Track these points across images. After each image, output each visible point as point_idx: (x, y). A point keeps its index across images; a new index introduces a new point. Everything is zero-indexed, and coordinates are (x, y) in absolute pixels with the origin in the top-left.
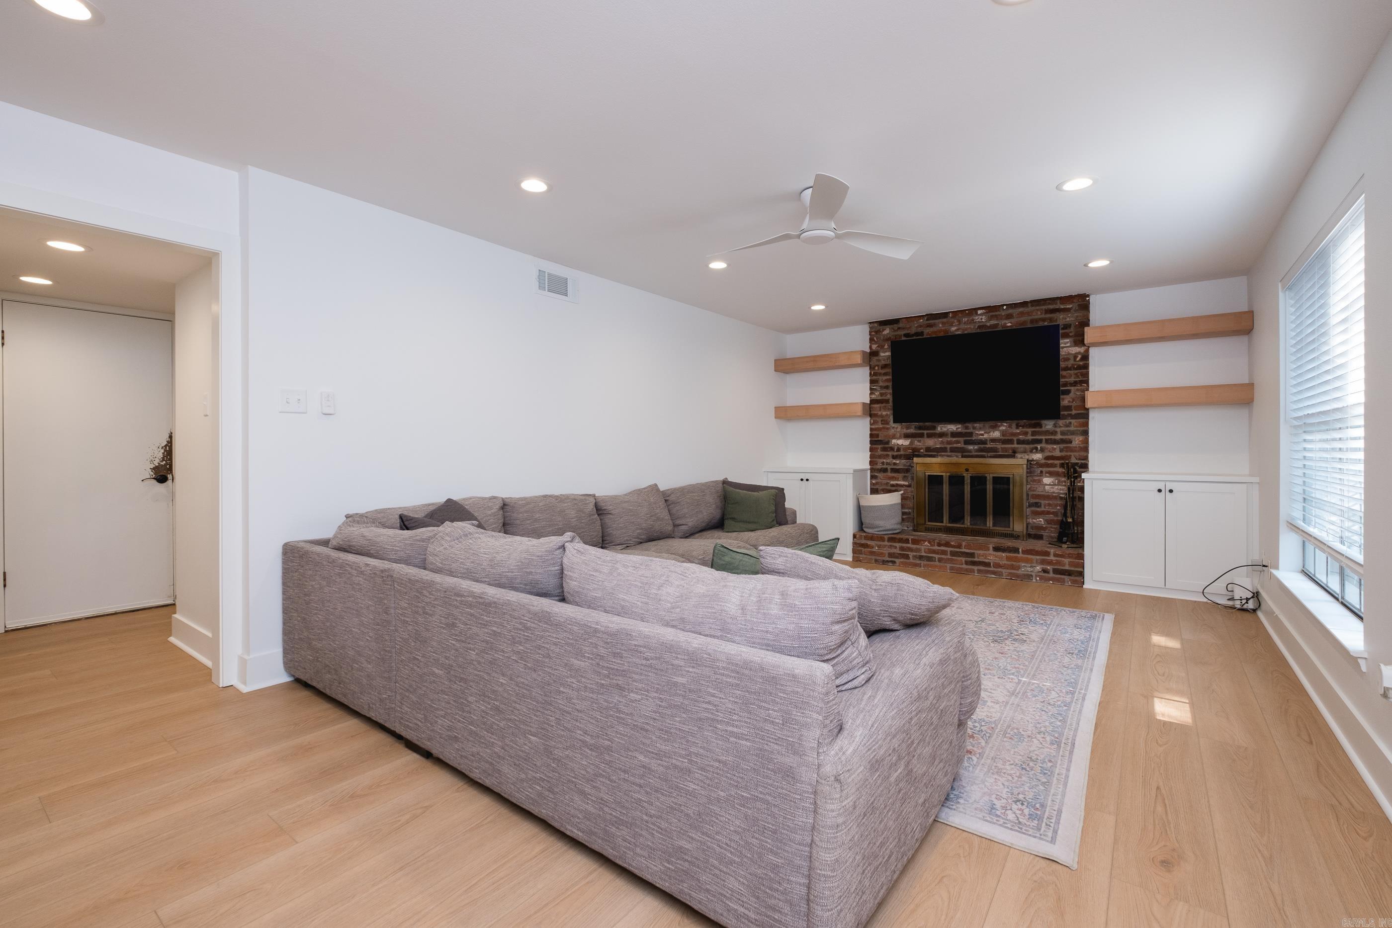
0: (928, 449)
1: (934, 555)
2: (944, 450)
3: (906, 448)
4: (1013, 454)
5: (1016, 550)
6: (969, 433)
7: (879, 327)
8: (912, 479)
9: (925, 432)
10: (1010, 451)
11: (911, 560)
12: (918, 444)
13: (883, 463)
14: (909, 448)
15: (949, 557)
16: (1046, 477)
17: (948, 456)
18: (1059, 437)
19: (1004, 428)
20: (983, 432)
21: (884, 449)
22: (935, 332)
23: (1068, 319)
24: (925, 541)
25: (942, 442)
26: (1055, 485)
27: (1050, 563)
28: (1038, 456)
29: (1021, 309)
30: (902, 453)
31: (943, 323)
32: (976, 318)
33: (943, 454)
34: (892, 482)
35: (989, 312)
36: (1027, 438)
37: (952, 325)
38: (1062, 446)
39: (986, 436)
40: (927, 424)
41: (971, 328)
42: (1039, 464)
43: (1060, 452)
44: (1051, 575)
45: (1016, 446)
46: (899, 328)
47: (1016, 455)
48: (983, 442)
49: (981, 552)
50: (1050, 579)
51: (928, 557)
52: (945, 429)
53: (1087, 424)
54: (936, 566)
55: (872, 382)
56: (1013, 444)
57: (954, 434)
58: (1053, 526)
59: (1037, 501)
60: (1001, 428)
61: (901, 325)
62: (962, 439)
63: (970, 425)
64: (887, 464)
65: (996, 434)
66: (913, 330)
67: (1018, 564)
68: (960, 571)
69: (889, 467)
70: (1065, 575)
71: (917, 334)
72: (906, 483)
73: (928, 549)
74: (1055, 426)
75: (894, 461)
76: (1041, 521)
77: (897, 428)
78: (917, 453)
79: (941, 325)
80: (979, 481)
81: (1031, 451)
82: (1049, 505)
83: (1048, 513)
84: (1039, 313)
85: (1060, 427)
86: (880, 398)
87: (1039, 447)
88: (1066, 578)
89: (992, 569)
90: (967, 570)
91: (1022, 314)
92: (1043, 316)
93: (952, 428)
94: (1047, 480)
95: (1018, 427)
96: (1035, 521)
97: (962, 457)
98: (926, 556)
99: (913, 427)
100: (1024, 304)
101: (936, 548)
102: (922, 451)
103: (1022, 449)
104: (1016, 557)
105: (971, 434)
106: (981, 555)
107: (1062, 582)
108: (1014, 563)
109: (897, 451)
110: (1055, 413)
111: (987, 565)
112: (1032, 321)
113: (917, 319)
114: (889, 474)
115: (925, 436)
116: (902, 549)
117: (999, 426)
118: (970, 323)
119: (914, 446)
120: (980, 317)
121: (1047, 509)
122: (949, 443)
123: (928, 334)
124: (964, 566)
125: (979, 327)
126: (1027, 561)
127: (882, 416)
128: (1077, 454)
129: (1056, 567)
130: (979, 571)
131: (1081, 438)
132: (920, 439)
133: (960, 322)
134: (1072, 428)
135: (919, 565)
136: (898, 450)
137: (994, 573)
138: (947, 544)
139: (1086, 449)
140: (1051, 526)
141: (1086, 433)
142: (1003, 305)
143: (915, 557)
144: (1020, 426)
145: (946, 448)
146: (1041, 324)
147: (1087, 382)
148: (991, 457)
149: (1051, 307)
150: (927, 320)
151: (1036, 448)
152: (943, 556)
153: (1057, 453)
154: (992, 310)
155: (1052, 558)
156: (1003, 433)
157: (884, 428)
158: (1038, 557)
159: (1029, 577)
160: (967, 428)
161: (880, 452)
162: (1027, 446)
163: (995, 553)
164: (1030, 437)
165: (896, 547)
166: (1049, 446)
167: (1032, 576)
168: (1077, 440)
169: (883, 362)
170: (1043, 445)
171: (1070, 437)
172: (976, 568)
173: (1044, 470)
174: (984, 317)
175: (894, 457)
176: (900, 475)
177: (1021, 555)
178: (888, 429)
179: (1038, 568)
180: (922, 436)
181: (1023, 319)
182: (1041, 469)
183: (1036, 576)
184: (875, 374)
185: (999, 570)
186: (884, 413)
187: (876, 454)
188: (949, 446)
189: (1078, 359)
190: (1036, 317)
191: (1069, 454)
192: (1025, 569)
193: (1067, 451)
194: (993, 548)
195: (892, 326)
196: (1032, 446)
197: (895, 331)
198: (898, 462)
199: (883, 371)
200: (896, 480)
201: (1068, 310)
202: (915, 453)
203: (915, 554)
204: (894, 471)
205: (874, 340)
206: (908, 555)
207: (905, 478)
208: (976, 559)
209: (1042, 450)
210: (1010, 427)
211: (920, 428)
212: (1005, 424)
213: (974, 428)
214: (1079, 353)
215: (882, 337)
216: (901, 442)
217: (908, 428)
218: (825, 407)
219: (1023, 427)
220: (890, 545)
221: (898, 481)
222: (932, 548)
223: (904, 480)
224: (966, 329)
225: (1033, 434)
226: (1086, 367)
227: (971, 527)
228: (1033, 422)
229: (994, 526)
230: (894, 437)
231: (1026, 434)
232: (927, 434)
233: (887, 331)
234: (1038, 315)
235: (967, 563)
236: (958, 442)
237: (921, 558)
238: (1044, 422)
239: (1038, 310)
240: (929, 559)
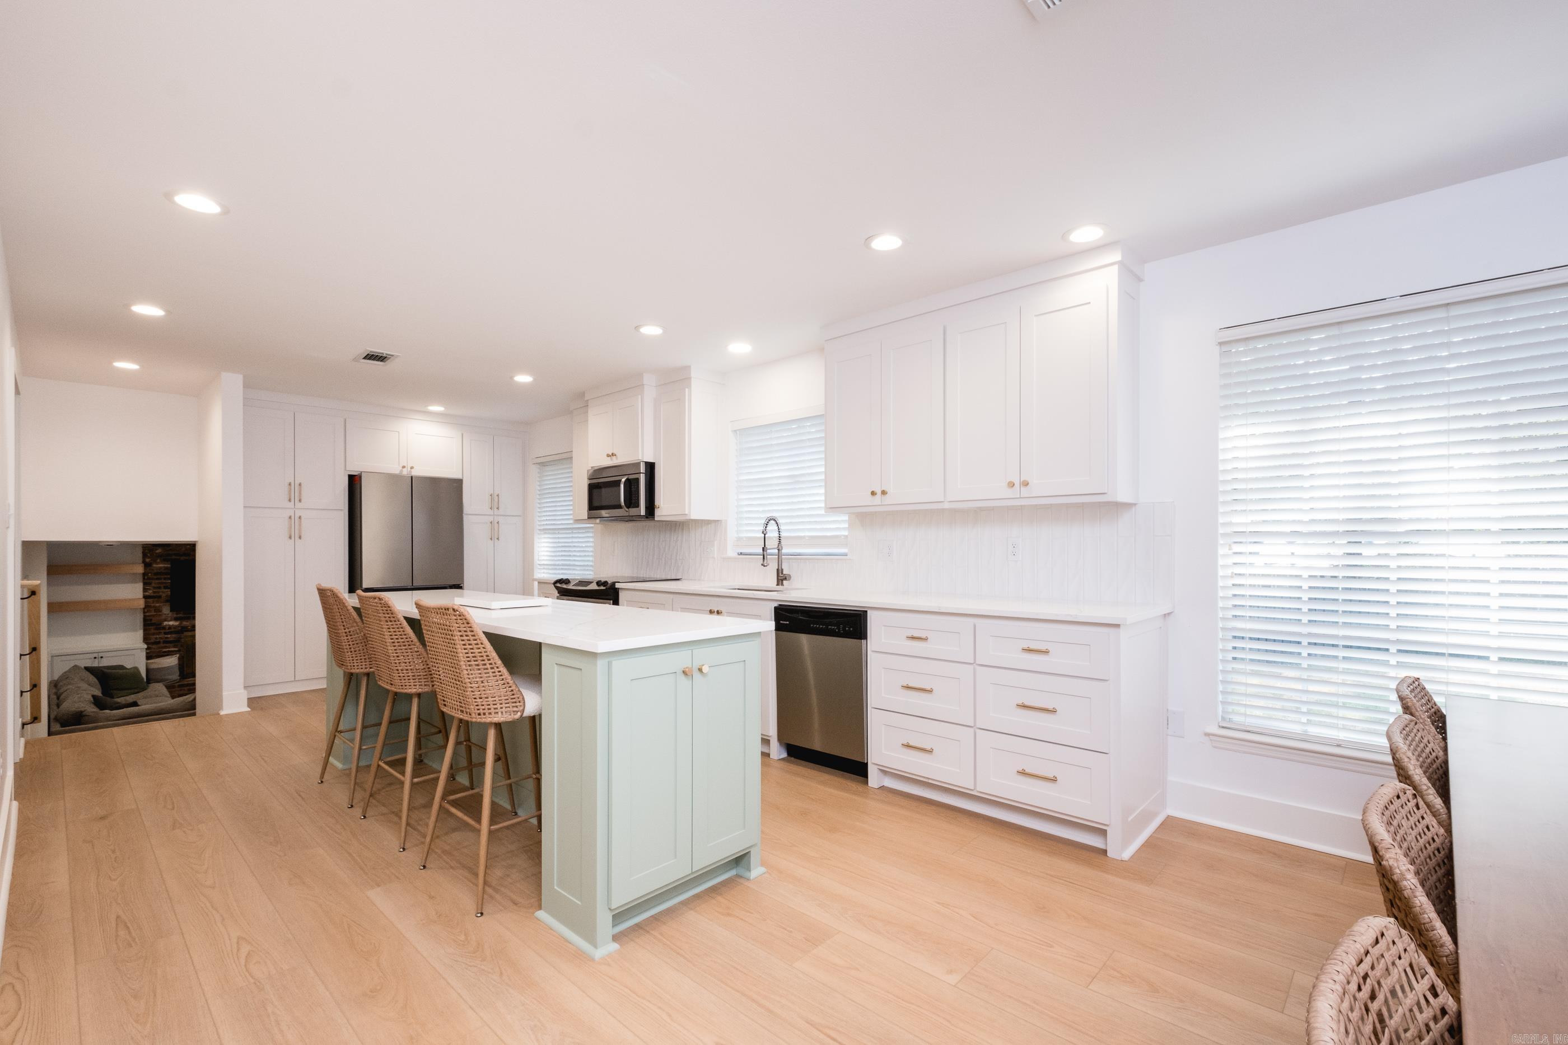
3: (175, 627)
8: (182, 646)
13: (156, 639)
14: (179, 627)
21: (156, 629)
30: (172, 630)
34: (164, 650)
55: (145, 585)
64: (161, 638)
69: (158, 641)
72: (177, 649)
75: (166, 636)
77: (168, 614)
78: (185, 629)
86: (152, 594)
99: (182, 613)
109: (168, 629)
114: (162, 645)
119: (182, 625)
127: (155, 607)
132: (187, 620)
157: (156, 615)
161: (153, 631)
169: (155, 571)
175: (165, 633)
176: (171, 645)
178: (160, 615)
186: (158, 605)
187: (150, 632)
195: (164, 548)
197: (167, 551)
198: (169, 636)
199: (155, 577)
200: (167, 648)
204: (164, 642)
205: (148, 556)
207: (174, 647)
216: (171, 623)
218: (105, 602)
223: (174, 648)
230: (165, 620)
233: (160, 551)
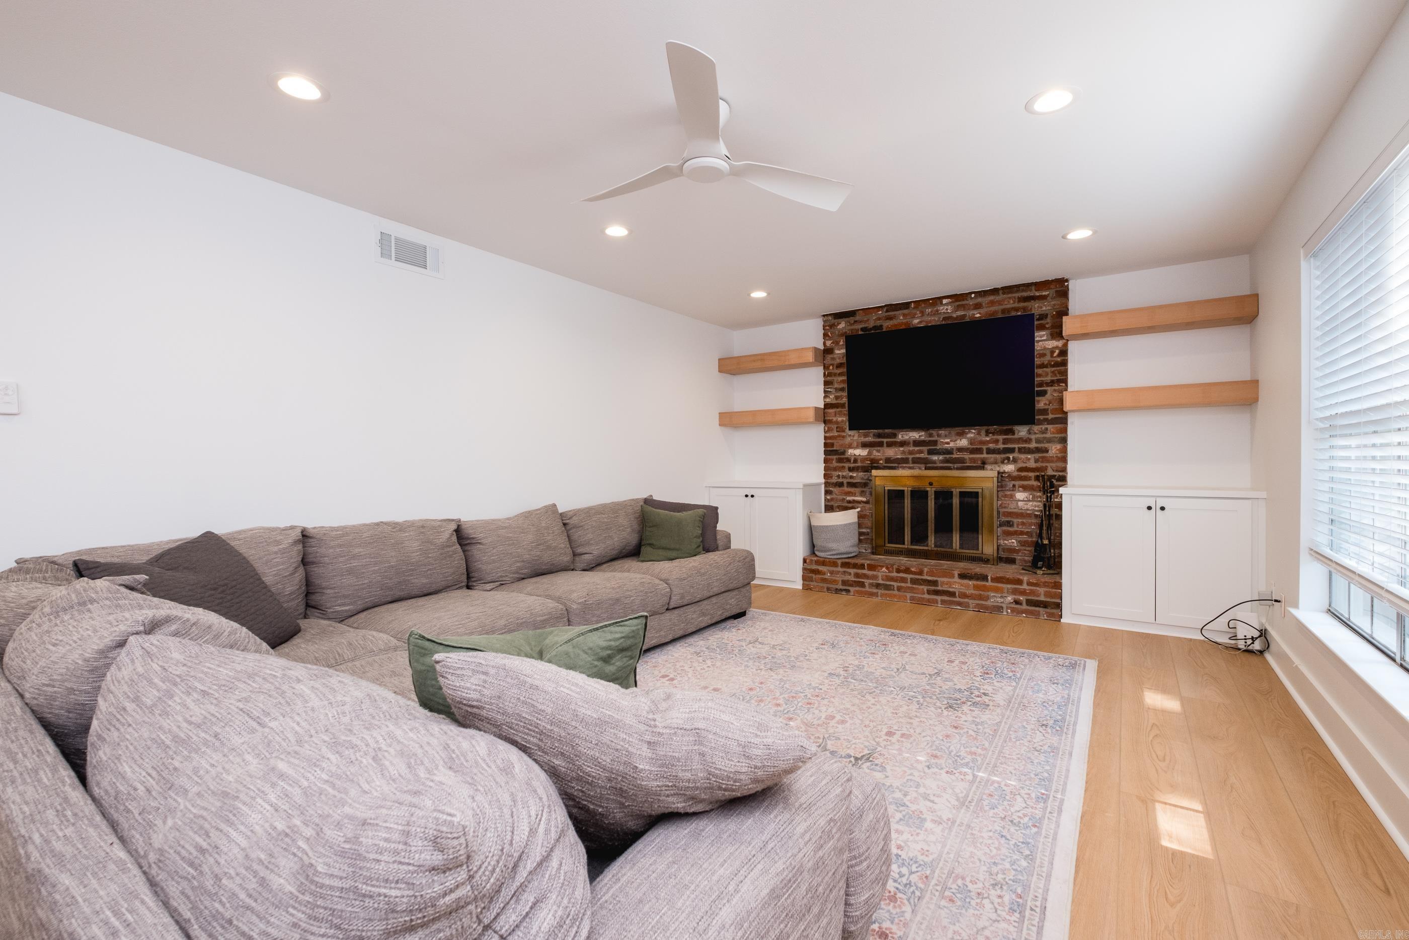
0: (888, 460)
1: (892, 583)
2: (905, 461)
3: (864, 459)
4: (982, 466)
5: (984, 578)
6: (933, 441)
7: (833, 321)
8: (871, 494)
9: (885, 440)
10: (979, 462)
11: (867, 589)
12: (877, 454)
13: (838, 476)
14: (867, 459)
15: (909, 585)
16: (1019, 491)
17: (910, 468)
18: (1033, 445)
19: (972, 435)
20: (949, 440)
21: (840, 460)
22: (896, 325)
23: (1044, 308)
24: (883, 567)
25: (903, 452)
26: (1029, 501)
27: (1023, 593)
28: (1009, 468)
29: (992, 298)
30: (859, 464)
31: (904, 315)
32: (941, 308)
33: (904, 465)
34: (849, 498)
35: (956, 301)
36: (998, 447)
37: (914, 317)
38: (1037, 455)
39: (952, 445)
40: (886, 431)
41: (935, 320)
42: (1011, 477)
43: (1035, 462)
44: (1024, 607)
45: (985, 455)
46: (855, 322)
47: (986, 466)
48: (949, 452)
49: (945, 580)
50: (1023, 612)
51: (886, 585)
52: (906, 437)
53: (1065, 431)
54: (895, 596)
55: (826, 383)
56: (982, 454)
57: (917, 443)
58: (1028, 549)
59: (1009, 519)
60: (970, 435)
61: (857, 318)
62: (925, 449)
63: (934, 432)
64: (844, 477)
65: (963, 443)
66: (871, 324)
67: (986, 594)
68: (921, 602)
69: (845, 481)
70: (1040, 607)
71: (875, 328)
72: (864, 499)
73: (886, 576)
74: (1029, 432)
75: (851, 474)
76: (1013, 542)
77: (853, 436)
78: (875, 465)
79: (901, 318)
80: (944, 496)
81: (1003, 462)
82: (1023, 524)
83: (1022, 533)
84: (1012, 302)
85: (1035, 433)
86: (835, 402)
87: (1011, 457)
88: (1041, 610)
89: (957, 599)
90: (929, 600)
91: (992, 303)
92: (1016, 305)
93: (915, 435)
94: (1020, 495)
95: (987, 433)
96: (1006, 542)
97: (926, 469)
98: (883, 584)
99: (871, 435)
100: (995, 291)
101: (895, 574)
102: (881, 462)
103: (992, 460)
104: (984, 586)
105: (935, 443)
106: (944, 583)
107: (1037, 615)
108: (982, 593)
109: (853, 463)
110: (1028, 417)
111: (952, 594)
112: (1003, 311)
113: (875, 310)
114: (846, 489)
115: (885, 445)
116: (857, 575)
117: (967, 434)
118: (934, 314)
119: (872, 457)
120: (946, 307)
121: (1020, 528)
122: (911, 453)
123: (888, 327)
124: (926, 596)
125: (944, 319)
126: (997, 590)
127: (837, 422)
128: (1054, 465)
129: (1030, 598)
130: (943, 602)
131: (1059, 446)
132: (879, 448)
133: (922, 313)
134: (1048, 435)
135: (876, 595)
136: (855, 461)
137: (959, 604)
138: (907, 571)
139: (1064, 459)
140: (1024, 548)
141: (1064, 440)
142: (971, 293)
143: (871, 585)
144: (991, 433)
145: (907, 459)
146: (1013, 314)
147: (1065, 381)
148: (958, 469)
149: (1025, 294)
150: (887, 311)
151: (1008, 459)
152: (903, 585)
153: (1032, 464)
154: (958, 298)
155: (1025, 586)
156: (971, 442)
157: (839, 436)
158: (1009, 586)
159: (999, 609)
160: (931, 435)
161: (835, 464)
162: (998, 456)
163: (960, 581)
164: (1001, 446)
165: (850, 574)
166: (1023, 456)
167: (1002, 608)
168: (1054, 449)
169: (838, 361)
170: (1016, 455)
171: (1046, 445)
172: (939, 598)
173: (1017, 483)
174: (949, 307)
175: (851, 470)
176: (857, 490)
177: (989, 583)
178: (844, 437)
179: (1010, 599)
180: (881, 444)
181: (993, 309)
182: (1013, 482)
183: (1007, 608)
184: (830, 375)
185: (966, 600)
186: (840, 419)
187: (831, 465)
188: (911, 457)
189: (1055, 354)
190: (1008, 306)
191: (1044, 465)
192: (995, 599)
193: (1042, 462)
194: (959, 575)
195: (847, 319)
196: (1003, 456)
197: (851, 325)
198: (855, 475)
199: (838, 371)
200: (852, 496)
201: (1044, 298)
202: (874, 464)
203: (871, 581)
204: (851, 485)
205: (829, 336)
206: (863, 582)
207: (862, 494)
208: (939, 588)
209: (1015, 461)
210: (979, 434)
211: (879, 436)
212: (973, 431)
213: (939, 436)
214: (1057, 347)
215: (837, 332)
216: (858, 452)
217: (866, 436)
218: (773, 412)
219: (993, 434)
220: (844, 572)
221: (855, 496)
222: (890, 574)
223: (861, 496)
224: (930, 321)
225: (1005, 441)
226: (1064, 363)
227: (936, 549)
228: (1005, 428)
229: (961, 547)
230: (850, 447)
231: (997, 441)
232: (887, 442)
233: (842, 325)
234: (1010, 304)
235: (929, 592)
236: (921, 452)
237: (878, 586)
238: (1017, 428)
239: (1010, 298)
240: (887, 587)
